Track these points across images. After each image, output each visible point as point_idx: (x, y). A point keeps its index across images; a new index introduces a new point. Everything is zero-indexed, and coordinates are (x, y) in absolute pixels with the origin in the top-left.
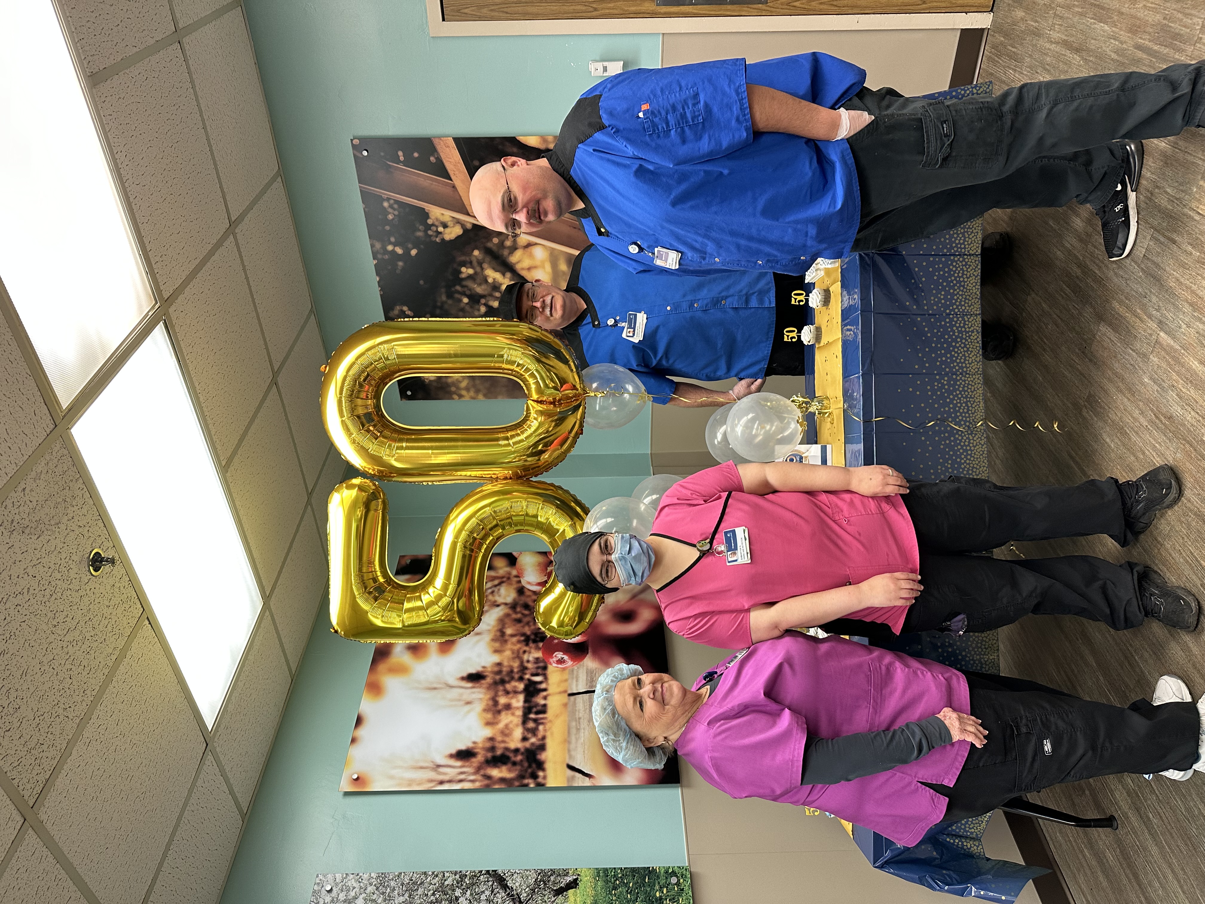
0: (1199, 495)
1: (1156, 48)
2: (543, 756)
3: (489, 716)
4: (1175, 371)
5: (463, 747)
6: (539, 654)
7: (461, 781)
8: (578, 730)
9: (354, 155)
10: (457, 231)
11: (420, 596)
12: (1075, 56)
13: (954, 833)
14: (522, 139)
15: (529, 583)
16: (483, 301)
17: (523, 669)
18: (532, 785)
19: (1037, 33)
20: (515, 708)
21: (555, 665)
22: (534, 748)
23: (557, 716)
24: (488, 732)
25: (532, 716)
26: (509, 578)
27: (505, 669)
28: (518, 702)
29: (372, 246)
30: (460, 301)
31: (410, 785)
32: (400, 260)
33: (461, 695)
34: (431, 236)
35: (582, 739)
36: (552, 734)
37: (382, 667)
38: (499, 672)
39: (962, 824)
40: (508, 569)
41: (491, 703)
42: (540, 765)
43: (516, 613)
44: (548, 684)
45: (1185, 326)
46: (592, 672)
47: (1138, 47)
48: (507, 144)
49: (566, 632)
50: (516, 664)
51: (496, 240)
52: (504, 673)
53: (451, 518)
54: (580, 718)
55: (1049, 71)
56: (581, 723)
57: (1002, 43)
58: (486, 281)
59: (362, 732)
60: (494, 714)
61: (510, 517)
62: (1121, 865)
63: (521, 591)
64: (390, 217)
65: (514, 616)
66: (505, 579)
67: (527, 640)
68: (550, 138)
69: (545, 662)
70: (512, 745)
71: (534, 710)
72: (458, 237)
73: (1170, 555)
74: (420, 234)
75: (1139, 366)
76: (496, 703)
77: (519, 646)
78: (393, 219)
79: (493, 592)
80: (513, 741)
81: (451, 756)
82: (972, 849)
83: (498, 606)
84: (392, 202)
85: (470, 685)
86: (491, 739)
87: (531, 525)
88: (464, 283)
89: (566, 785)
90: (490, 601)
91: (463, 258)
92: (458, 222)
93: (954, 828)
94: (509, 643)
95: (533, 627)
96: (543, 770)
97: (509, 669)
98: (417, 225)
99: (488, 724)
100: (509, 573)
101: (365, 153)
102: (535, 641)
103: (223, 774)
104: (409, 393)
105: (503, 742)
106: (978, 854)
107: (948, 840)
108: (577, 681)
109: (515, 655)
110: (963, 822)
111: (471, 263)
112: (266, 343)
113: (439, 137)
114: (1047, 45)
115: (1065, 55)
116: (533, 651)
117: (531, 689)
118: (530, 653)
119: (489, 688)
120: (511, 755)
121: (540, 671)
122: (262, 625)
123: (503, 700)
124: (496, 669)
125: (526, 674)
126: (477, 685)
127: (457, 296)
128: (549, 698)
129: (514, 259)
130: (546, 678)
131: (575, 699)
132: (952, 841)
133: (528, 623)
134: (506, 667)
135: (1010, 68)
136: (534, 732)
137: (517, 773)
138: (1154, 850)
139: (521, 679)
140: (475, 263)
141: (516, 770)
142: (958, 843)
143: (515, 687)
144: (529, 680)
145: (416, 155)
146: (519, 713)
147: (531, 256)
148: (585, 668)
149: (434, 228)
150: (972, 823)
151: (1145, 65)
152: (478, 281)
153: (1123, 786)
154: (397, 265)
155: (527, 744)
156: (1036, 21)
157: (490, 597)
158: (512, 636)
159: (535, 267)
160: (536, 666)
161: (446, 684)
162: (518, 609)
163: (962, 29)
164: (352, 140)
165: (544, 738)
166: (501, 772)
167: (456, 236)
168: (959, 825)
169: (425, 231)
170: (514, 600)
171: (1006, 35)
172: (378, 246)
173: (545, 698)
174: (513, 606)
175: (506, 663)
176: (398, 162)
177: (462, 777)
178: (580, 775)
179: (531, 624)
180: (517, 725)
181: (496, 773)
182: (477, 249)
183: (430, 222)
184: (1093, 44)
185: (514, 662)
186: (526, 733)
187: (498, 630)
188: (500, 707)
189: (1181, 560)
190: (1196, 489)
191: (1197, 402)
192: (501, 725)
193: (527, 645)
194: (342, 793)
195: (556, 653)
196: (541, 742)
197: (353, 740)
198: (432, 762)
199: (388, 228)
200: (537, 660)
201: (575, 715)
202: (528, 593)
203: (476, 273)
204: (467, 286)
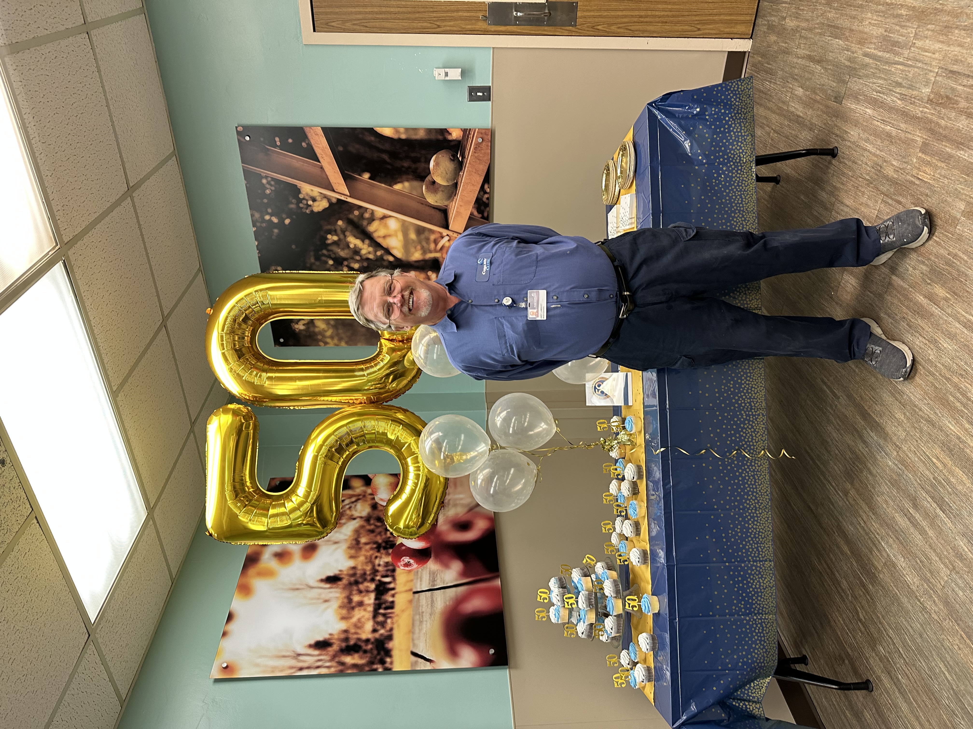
0: (929, 404)
1: (880, 54)
2: (390, 645)
3: (344, 612)
4: (904, 306)
5: (321, 638)
6: (389, 559)
7: (318, 667)
8: (421, 622)
9: (239, 140)
10: (324, 204)
11: (284, 503)
12: (817, 66)
13: (739, 697)
14: (379, 130)
15: (382, 500)
16: (346, 263)
17: (375, 571)
18: (380, 670)
19: (786, 52)
20: (367, 604)
21: (402, 568)
22: (382, 638)
23: (403, 611)
24: (343, 625)
25: (382, 611)
26: (364, 496)
27: (359, 572)
28: (370, 599)
29: (252, 216)
30: (327, 263)
31: (273, 672)
32: (276, 228)
33: (320, 594)
34: (302, 208)
35: (425, 630)
36: (399, 626)
37: (252, 571)
38: (354, 575)
39: (745, 690)
40: (364, 488)
41: (346, 601)
42: (388, 653)
43: (370, 525)
44: (396, 584)
45: (911, 269)
46: (434, 573)
47: (866, 55)
48: (366, 133)
49: (411, 532)
50: (368, 568)
51: (356, 213)
52: (358, 575)
53: (312, 437)
54: (423, 612)
55: (796, 80)
56: (424, 617)
57: (759, 62)
58: (348, 246)
59: (232, 627)
60: (348, 610)
61: (364, 435)
62: (877, 722)
63: (375, 506)
64: (268, 192)
65: (368, 527)
66: (361, 497)
67: (379, 547)
68: (402, 130)
69: (394, 566)
70: (364, 636)
71: (384, 606)
72: (325, 210)
73: (907, 456)
74: (293, 206)
75: (875, 304)
76: (350, 600)
77: (371, 552)
78: (270, 194)
79: (350, 508)
80: (364, 632)
81: (310, 646)
82: (754, 711)
83: (354, 519)
84: (269, 179)
85: (328, 586)
86: (346, 631)
87: (381, 442)
88: (330, 248)
89: (409, 669)
90: (347, 515)
91: (329, 227)
92: (325, 197)
93: (739, 693)
94: (363, 550)
95: (384, 537)
96: (390, 656)
97: (362, 572)
98: (291, 199)
99: (343, 618)
100: (365, 492)
101: (247, 138)
102: (385, 548)
103: (104, 663)
104: (282, 340)
105: (356, 633)
106: (759, 715)
107: (734, 703)
108: (421, 581)
109: (368, 560)
110: (746, 688)
111: (335, 231)
112: (157, 292)
113: (310, 127)
114: (795, 60)
115: (809, 67)
116: (383, 556)
117: (381, 588)
118: (381, 558)
119: (345, 588)
120: (363, 644)
121: (389, 573)
122: (145, 532)
123: (356, 598)
124: (351, 572)
125: (377, 576)
126: (334, 586)
127: (324, 258)
128: (397, 596)
129: (372, 228)
130: (394, 579)
131: (419, 596)
132: (737, 705)
133: (380, 533)
134: (360, 570)
135: (767, 81)
136: (383, 624)
137: (367, 659)
138: (904, 706)
139: (373, 580)
140: (339, 232)
141: (367, 657)
142: (742, 706)
143: (367, 587)
144: (379, 581)
145: (290, 141)
146: (371, 609)
147: (386, 226)
148: (428, 569)
149: (305, 202)
150: (754, 688)
151: (872, 68)
152: (342, 246)
153: (876, 653)
154: (273, 232)
155: (377, 635)
156: (786, 43)
157: (348, 512)
158: (366, 544)
159: (389, 236)
160: (385, 569)
161: (307, 585)
162: (372, 522)
163: (729, 52)
164: (236, 127)
165: (391, 629)
166: (354, 659)
167: (323, 208)
168: (743, 690)
169: (297, 204)
170: (369, 514)
171: (763, 56)
172: (257, 215)
173: (393, 596)
174: (368, 519)
175: (360, 567)
176: (275, 146)
177: (319, 664)
178: (422, 661)
179: (383, 533)
180: (368, 619)
181: (349, 660)
182: (341, 219)
183: (301, 196)
184: (830, 56)
185: (367, 566)
186: (376, 626)
187: (353, 540)
188: (354, 604)
189: (916, 459)
190: (926, 399)
191: (923, 329)
192: (354, 620)
193: (379, 551)
194: (212, 680)
195: (403, 558)
196: (389, 633)
197: (224, 634)
198: (294, 651)
199: (265, 201)
200: (387, 564)
201: (419, 609)
202: (380, 508)
203: (340, 240)
204: (332, 251)
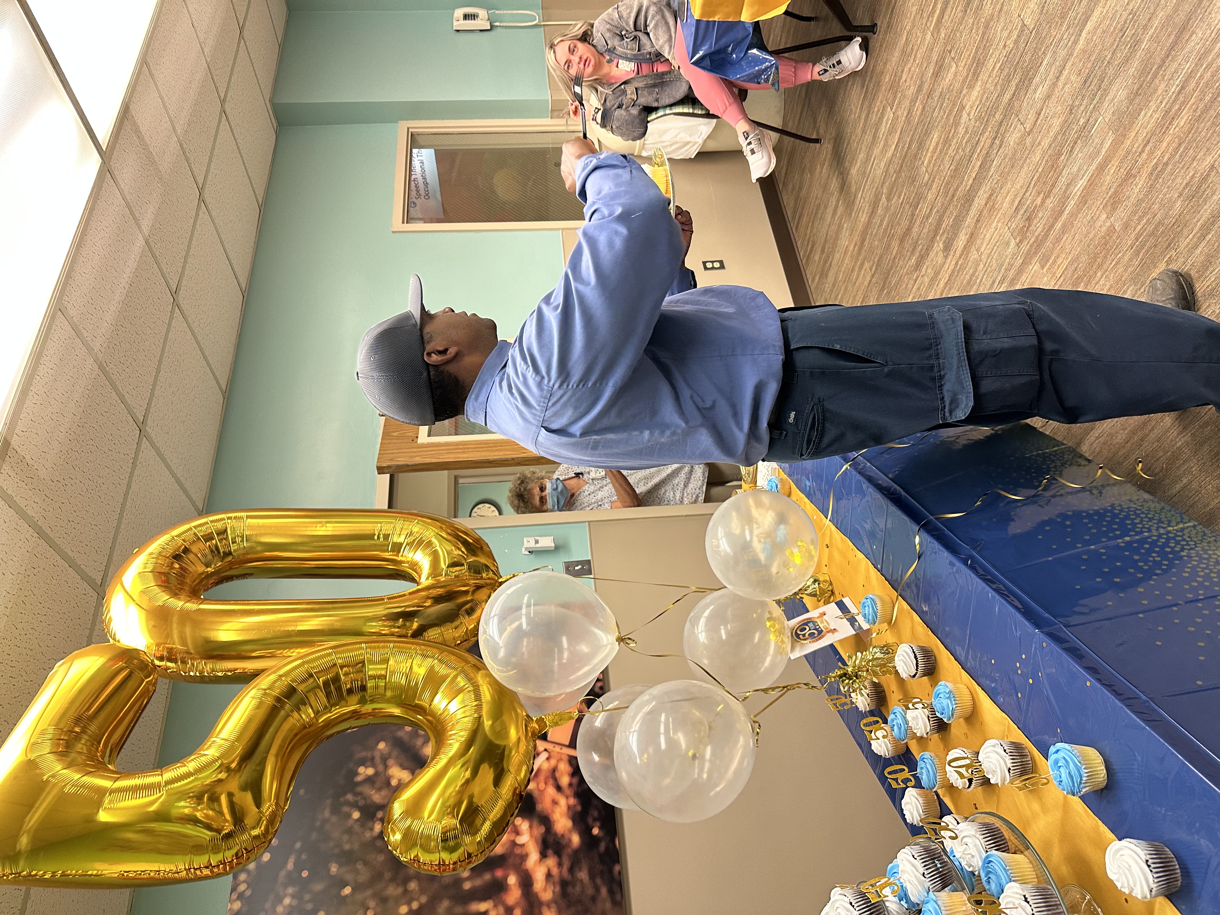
30: (349, 816)
88: (359, 789)
91: (363, 754)
111: (373, 759)
140: (378, 760)
152: (378, 785)
182: (384, 740)
203: (376, 774)
204: (360, 794)
